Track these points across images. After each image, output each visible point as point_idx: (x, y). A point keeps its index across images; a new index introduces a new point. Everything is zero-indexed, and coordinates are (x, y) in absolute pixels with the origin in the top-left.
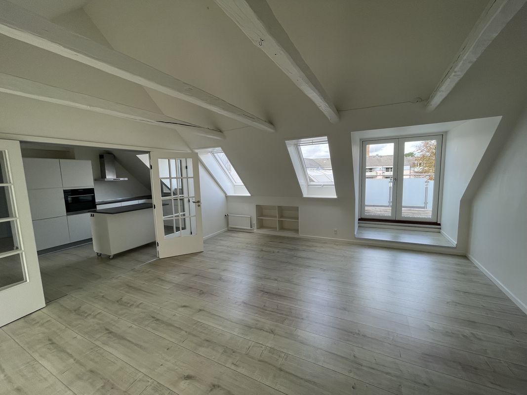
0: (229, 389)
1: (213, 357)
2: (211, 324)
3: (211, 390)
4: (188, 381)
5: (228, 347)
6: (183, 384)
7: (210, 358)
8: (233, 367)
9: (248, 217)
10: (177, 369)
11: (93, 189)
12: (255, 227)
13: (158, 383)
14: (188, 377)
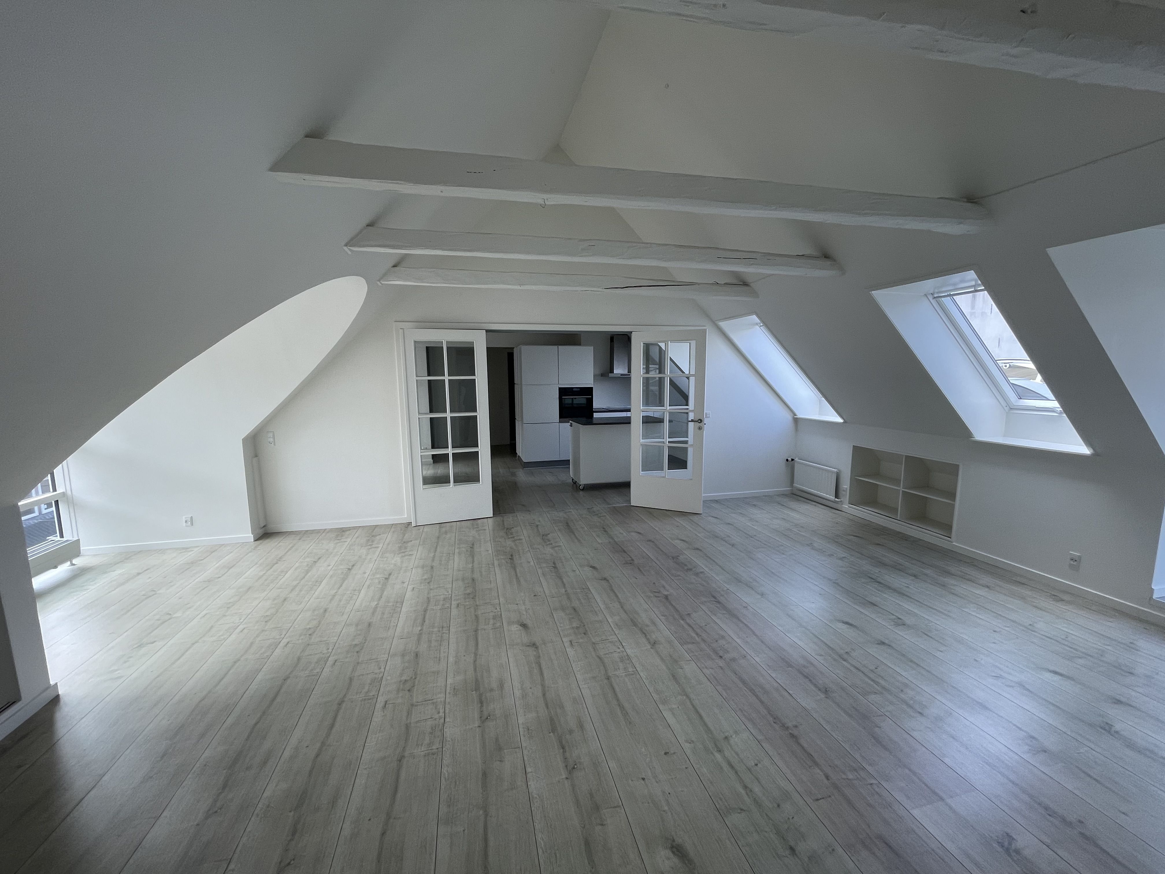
0: (541, 655)
1: (561, 625)
2: (597, 597)
3: (528, 646)
4: (521, 628)
5: (586, 626)
6: (515, 628)
7: (558, 624)
8: (567, 644)
9: (832, 472)
10: (523, 614)
11: (592, 388)
12: (846, 497)
13: (501, 615)
14: (524, 626)
